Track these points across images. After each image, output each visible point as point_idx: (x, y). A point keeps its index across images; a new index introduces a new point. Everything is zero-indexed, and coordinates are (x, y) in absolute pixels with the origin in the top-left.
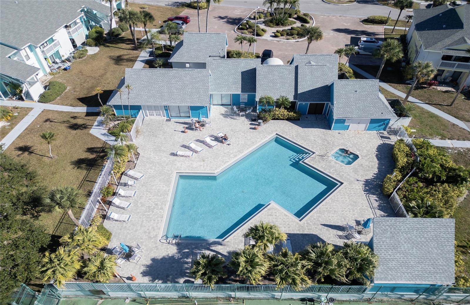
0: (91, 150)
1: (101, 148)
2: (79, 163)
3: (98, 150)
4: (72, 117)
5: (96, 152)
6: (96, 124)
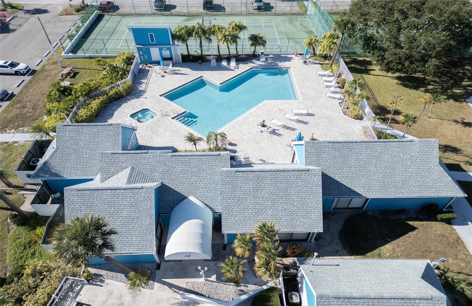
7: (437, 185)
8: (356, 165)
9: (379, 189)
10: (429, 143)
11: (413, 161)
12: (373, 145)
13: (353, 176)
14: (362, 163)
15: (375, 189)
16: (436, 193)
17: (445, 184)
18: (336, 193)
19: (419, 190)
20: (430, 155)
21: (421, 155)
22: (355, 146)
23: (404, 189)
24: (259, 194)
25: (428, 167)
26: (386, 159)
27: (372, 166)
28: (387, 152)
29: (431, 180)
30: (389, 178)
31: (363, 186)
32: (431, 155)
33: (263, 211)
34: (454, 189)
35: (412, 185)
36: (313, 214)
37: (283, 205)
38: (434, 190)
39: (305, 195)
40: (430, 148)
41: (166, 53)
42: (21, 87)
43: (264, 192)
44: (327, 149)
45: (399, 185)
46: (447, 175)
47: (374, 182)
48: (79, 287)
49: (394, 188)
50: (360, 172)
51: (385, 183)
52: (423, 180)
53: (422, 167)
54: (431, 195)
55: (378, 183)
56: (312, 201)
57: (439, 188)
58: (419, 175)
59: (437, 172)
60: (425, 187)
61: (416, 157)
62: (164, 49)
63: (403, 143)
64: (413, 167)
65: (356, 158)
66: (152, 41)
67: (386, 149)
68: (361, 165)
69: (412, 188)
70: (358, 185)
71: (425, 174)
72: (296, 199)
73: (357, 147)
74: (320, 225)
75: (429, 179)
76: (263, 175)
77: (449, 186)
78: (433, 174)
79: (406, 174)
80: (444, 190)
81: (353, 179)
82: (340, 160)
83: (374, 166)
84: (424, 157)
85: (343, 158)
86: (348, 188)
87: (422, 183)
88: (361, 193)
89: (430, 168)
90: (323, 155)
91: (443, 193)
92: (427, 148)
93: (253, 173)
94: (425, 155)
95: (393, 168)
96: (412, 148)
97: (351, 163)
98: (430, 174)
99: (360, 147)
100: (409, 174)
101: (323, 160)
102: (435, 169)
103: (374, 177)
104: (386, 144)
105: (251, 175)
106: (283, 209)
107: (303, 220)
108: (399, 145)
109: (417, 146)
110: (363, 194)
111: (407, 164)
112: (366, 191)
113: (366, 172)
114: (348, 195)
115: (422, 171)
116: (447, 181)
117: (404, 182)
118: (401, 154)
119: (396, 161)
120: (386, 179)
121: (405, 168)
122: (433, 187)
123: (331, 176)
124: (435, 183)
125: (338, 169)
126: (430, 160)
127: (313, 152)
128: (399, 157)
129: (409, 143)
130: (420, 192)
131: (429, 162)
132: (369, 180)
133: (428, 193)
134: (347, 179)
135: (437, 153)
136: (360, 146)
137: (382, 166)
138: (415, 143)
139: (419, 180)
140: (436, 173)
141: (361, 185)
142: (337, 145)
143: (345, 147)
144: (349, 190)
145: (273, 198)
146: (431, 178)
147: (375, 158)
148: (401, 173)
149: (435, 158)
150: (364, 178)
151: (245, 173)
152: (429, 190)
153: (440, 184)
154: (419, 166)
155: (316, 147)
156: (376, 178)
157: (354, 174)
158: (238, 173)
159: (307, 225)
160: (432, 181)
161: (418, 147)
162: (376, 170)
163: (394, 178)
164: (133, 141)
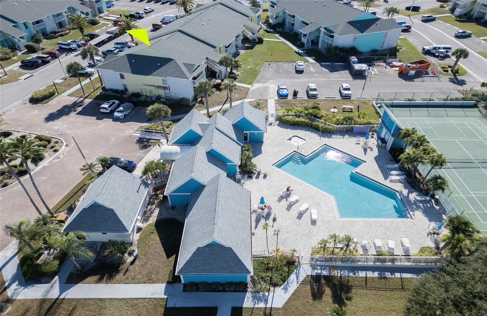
0: (317, 295)
1: (311, 285)
2: (341, 300)
3: (315, 287)
5: (320, 288)
6: (262, 305)
9: (190, 221)
10: (211, 234)
13: (199, 205)
16: (181, 254)
18: (192, 203)
19: (185, 243)
23: (187, 235)
26: (205, 216)
28: (209, 214)
29: (190, 247)
31: (193, 213)
33: (178, 168)
34: (181, 265)
35: (189, 238)
42: (326, 98)
47: (194, 217)
49: (189, 229)
50: (200, 207)
53: (198, 238)
55: (193, 220)
57: (184, 255)
60: (186, 246)
66: (387, 123)
69: (187, 239)
70: (194, 210)
71: (193, 242)
72: (180, 176)
73: (214, 198)
80: (182, 258)
83: (202, 212)
86: (193, 206)
87: (189, 243)
89: (197, 243)
97: (206, 200)
98: (193, 245)
100: (195, 233)
101: (209, 187)
112: (190, 216)
113: (200, 210)
115: (195, 239)
123: (201, 195)
124: (187, 251)
125: (204, 196)
131: (200, 241)
133: (182, 250)
139: (191, 240)
144: (192, 208)
145: (183, 168)
147: (207, 210)
149: (202, 243)
150: (197, 211)
152: (184, 249)
156: (196, 217)
159: (169, 187)
160: (189, 249)
161: (210, 229)
164: (256, 134)
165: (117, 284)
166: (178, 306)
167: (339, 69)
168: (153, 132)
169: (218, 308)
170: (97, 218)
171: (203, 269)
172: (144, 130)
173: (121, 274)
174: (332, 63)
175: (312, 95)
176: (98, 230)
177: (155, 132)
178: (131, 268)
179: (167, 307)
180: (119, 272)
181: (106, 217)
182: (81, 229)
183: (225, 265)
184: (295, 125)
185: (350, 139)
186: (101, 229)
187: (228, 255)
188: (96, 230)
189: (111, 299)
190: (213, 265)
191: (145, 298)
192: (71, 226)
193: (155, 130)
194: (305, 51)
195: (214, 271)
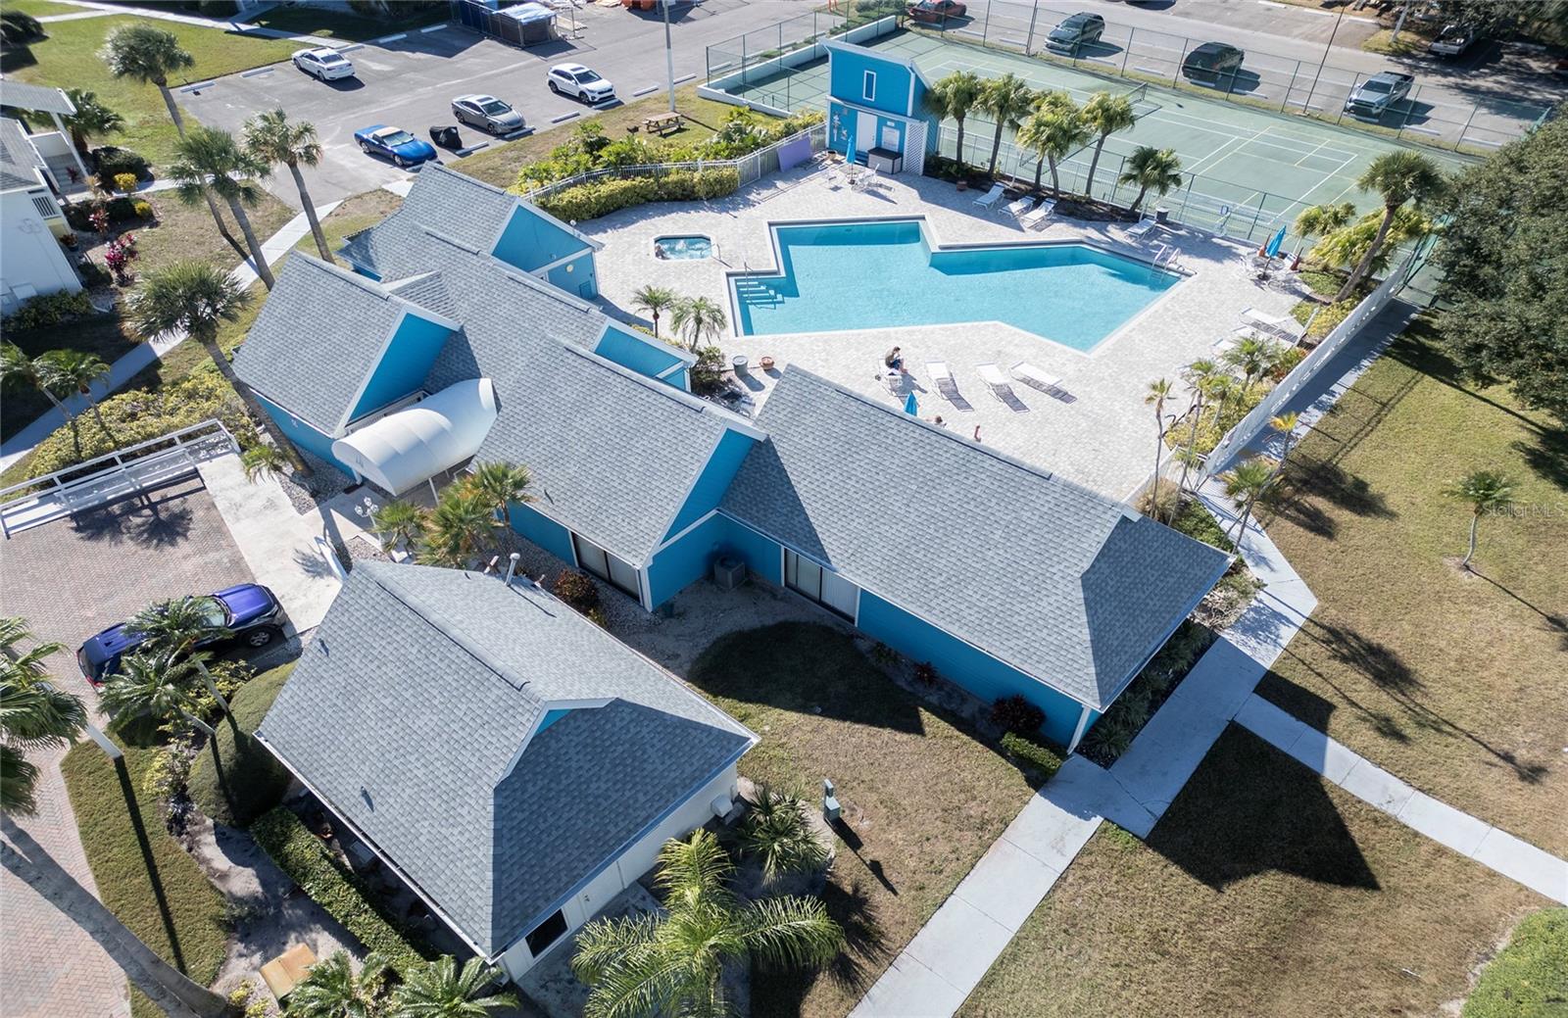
0: (1320, 526)
1: (1281, 514)
2: (1360, 500)
3: (1291, 512)
4: (1401, 737)
5: (1300, 509)
6: (1287, 634)
7: (1037, 633)
8: (864, 477)
9: (878, 565)
10: (1090, 504)
11: (1014, 534)
12: (937, 445)
13: (840, 500)
14: (881, 478)
15: (870, 560)
16: (1019, 656)
17: (1062, 644)
18: (777, 524)
19: (977, 622)
20: (1071, 540)
21: (1046, 529)
22: (892, 425)
23: (942, 598)
24: (577, 419)
25: (1044, 572)
26: (946, 496)
27: (900, 498)
28: (961, 478)
29: (1029, 610)
30: (923, 552)
31: (847, 538)
32: (1076, 541)
33: (561, 461)
34: (1079, 673)
35: (969, 599)
36: (647, 519)
37: (604, 467)
38: (1020, 643)
39: (657, 466)
40: (1084, 521)
41: (891, 139)
42: (558, 124)
43: (589, 420)
44: (825, 407)
45: (937, 582)
46: (1084, 619)
47: (878, 541)
48: (224, 451)
49: (915, 583)
50: (863, 500)
51: (902, 559)
52: (1008, 600)
53: (1025, 563)
54: (1001, 654)
55: (885, 550)
56: (663, 487)
57: (1037, 645)
58: (1005, 579)
59: (1060, 598)
60: (999, 623)
61: (1028, 528)
62: (889, 123)
63: (1018, 474)
64: (1001, 552)
65: (876, 459)
66: (869, 94)
67: (964, 469)
68: (877, 483)
69: (963, 607)
70: (835, 531)
71: (1022, 587)
72: (635, 467)
73: (894, 432)
74: (644, 552)
75: (1023, 606)
76: (610, 380)
77: (1070, 656)
78: (1045, 599)
79: (970, 562)
80: (1047, 658)
81: (835, 509)
82: (837, 446)
83: (905, 502)
84: (1050, 536)
85: (847, 446)
86: (810, 526)
87: (999, 608)
88: (830, 554)
89: (1048, 575)
90: (807, 417)
91: (1040, 666)
92: (1076, 517)
93: (594, 367)
94: (1056, 534)
95: (949, 528)
96: (1033, 498)
97: (855, 466)
98: (1037, 595)
99: (901, 435)
100: (978, 566)
101: (799, 430)
102: (1060, 586)
103: (887, 528)
104: (972, 454)
105: (588, 370)
106: (600, 476)
107: (619, 521)
108: (1003, 473)
109: (1049, 498)
110: (833, 560)
111: (991, 536)
112: (846, 555)
113: (877, 507)
114: (799, 545)
115: (1019, 574)
116: (1074, 639)
117: (954, 579)
118: (994, 500)
119: (969, 514)
120: (914, 548)
121: (979, 543)
122: (1024, 633)
123: (791, 477)
124: (1035, 626)
125: (817, 467)
126: (1062, 555)
127: (790, 398)
128: (982, 507)
129: (1035, 479)
130: (978, 628)
131: (1055, 559)
132: (869, 532)
133: (998, 644)
134: (821, 502)
135: (1094, 544)
136: (904, 431)
137: (924, 510)
138: (1052, 488)
139: (997, 594)
140: (1055, 597)
141: (843, 535)
142: (853, 406)
143: (866, 420)
144: (810, 532)
145: (597, 441)
146: (1033, 605)
147: (920, 479)
148: (961, 552)
149: (1081, 557)
150: (861, 521)
151: (580, 361)
152: (1004, 636)
153: (1048, 638)
154: (1021, 555)
155: (806, 389)
156: (889, 535)
157: (845, 497)
158: (569, 354)
159: (618, 537)
160: (1030, 616)
161: (1053, 501)
162: (903, 512)
163: (935, 557)
164: (570, 268)
165: (923, 933)
166: (1160, 809)
167: (457, 43)
168: (112, 462)
169: (1237, 720)
170: (588, 782)
171: (1141, 635)
172: (54, 476)
173: (879, 896)
174: (414, 33)
175: (510, 124)
176: (637, 825)
177: (124, 458)
178: (871, 852)
179: (1144, 837)
180: (865, 901)
181: (620, 749)
182: (565, 879)
183: (1172, 580)
184: (609, 212)
185: (799, 188)
186: (644, 814)
187: (1156, 545)
188: (630, 832)
189: (987, 982)
190: (1151, 603)
191: (1062, 878)
192: (507, 904)
193: (118, 445)
194: (264, 23)
195: (1164, 618)
